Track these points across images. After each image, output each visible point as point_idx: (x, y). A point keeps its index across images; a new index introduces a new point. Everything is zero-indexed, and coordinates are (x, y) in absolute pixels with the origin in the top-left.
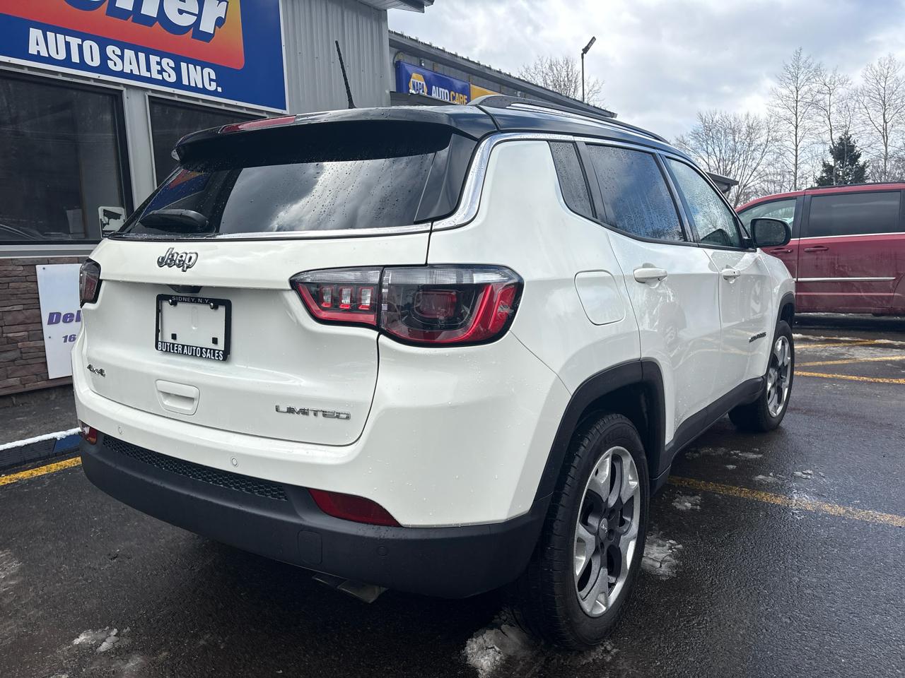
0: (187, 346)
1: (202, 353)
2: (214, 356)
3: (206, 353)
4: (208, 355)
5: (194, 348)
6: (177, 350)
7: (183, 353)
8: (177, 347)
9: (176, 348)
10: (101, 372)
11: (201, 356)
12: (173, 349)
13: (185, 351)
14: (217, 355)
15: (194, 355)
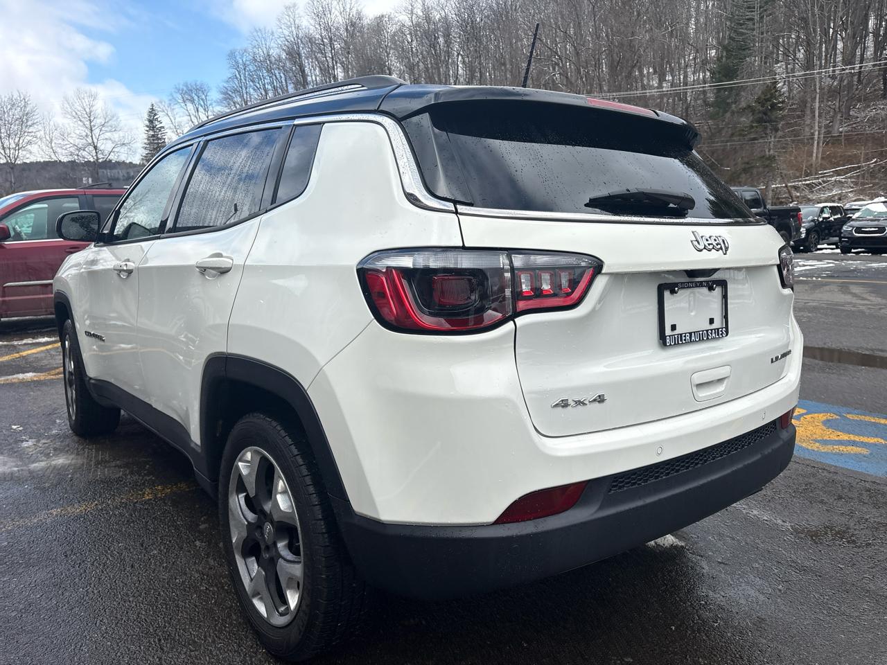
0: (694, 332)
1: (708, 335)
2: (718, 335)
3: (711, 334)
4: (714, 335)
5: (701, 333)
6: (685, 340)
7: (691, 341)
8: (685, 336)
9: (684, 338)
10: (601, 399)
11: (708, 338)
12: (681, 340)
13: (693, 338)
14: (720, 333)
15: (701, 340)
